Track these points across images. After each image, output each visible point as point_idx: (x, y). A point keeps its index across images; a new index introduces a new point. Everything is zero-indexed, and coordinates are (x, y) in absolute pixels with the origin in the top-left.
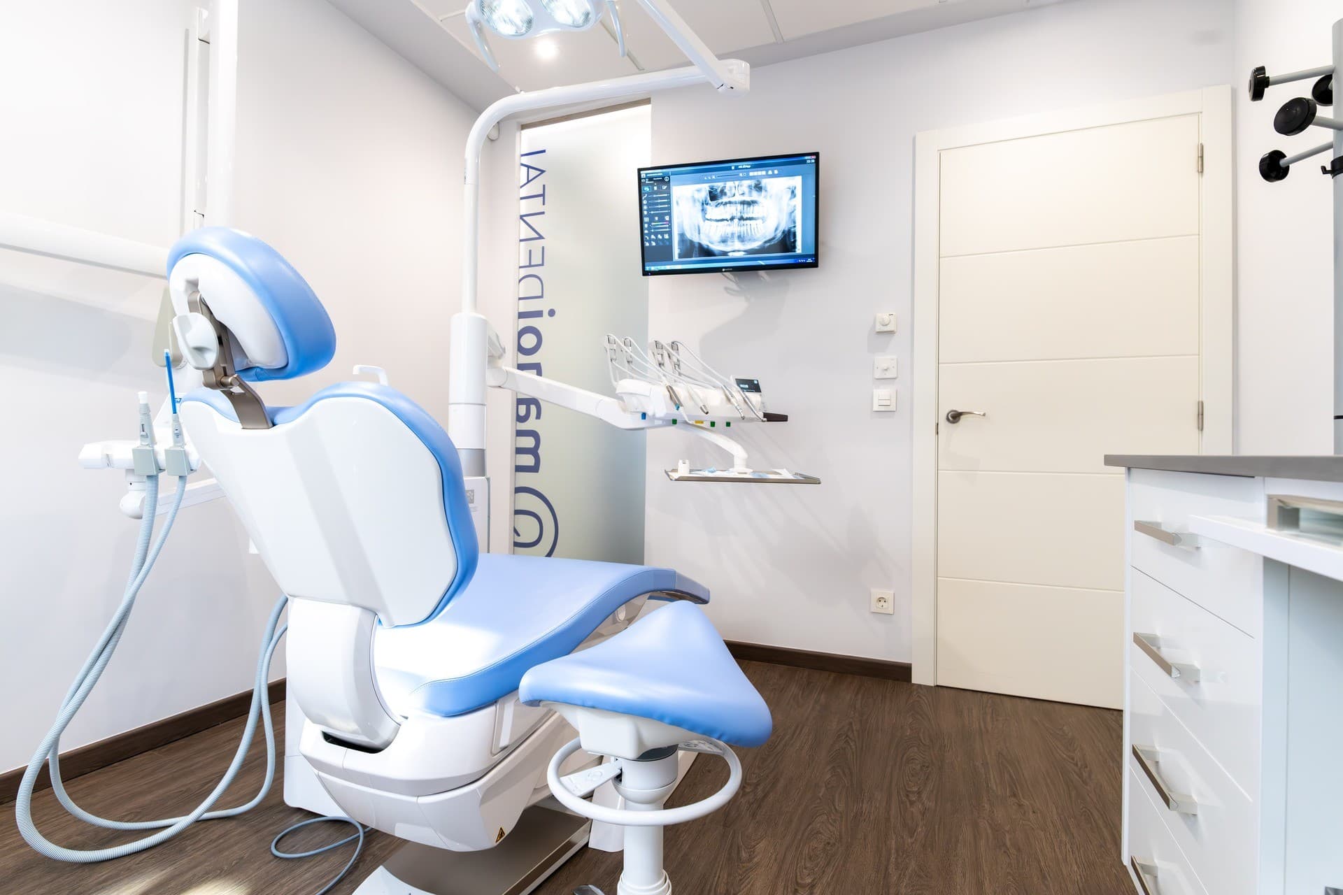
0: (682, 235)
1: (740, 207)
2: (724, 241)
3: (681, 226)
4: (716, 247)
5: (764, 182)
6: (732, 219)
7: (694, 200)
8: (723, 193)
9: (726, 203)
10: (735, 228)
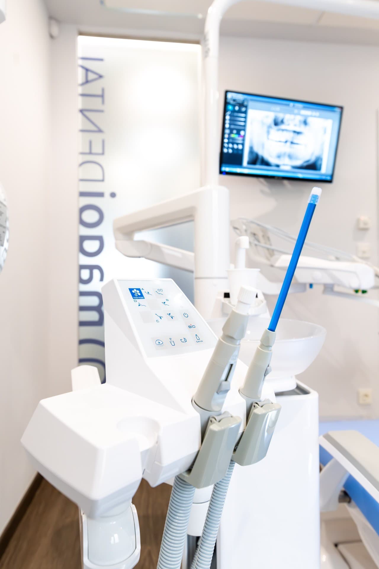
0: (251, 149)
1: (292, 134)
2: (279, 157)
3: (251, 141)
4: (272, 160)
5: (309, 120)
6: (286, 142)
7: (263, 123)
8: (282, 122)
9: (283, 130)
10: (287, 149)
